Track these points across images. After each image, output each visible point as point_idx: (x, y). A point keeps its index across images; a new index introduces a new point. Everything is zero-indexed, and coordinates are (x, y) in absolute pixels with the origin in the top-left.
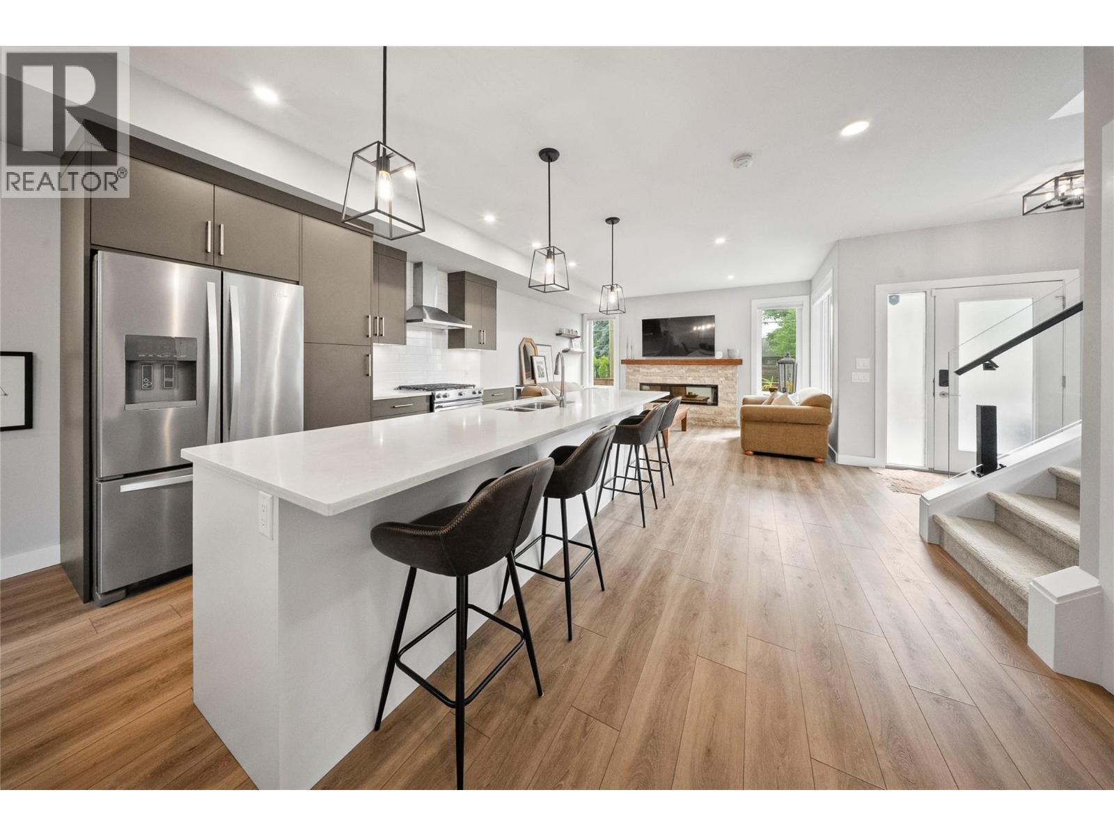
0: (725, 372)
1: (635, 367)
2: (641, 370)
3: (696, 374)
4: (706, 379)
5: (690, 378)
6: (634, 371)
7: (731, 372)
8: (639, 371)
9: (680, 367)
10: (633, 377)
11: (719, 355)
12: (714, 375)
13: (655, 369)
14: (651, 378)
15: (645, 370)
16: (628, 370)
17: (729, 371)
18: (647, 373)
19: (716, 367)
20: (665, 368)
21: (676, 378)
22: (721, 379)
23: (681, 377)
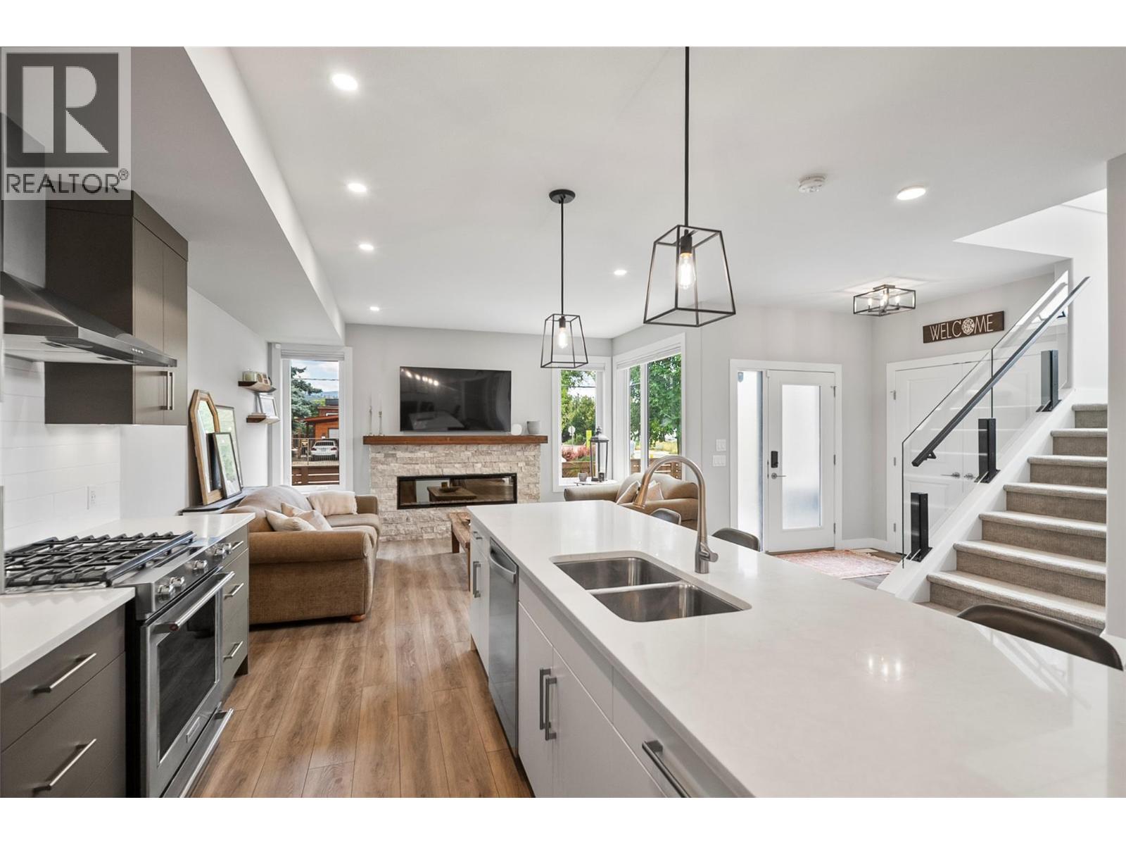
0: (526, 453)
1: (388, 449)
2: (400, 454)
3: (488, 458)
4: (500, 465)
5: (479, 465)
6: (387, 456)
7: (533, 453)
8: (394, 455)
9: (463, 447)
10: (385, 467)
11: (517, 430)
12: (511, 458)
13: (423, 453)
14: (417, 467)
15: (408, 455)
16: (373, 455)
17: (530, 452)
18: (411, 459)
19: (514, 448)
20: (440, 450)
21: (457, 465)
22: (521, 464)
23: (465, 464)
